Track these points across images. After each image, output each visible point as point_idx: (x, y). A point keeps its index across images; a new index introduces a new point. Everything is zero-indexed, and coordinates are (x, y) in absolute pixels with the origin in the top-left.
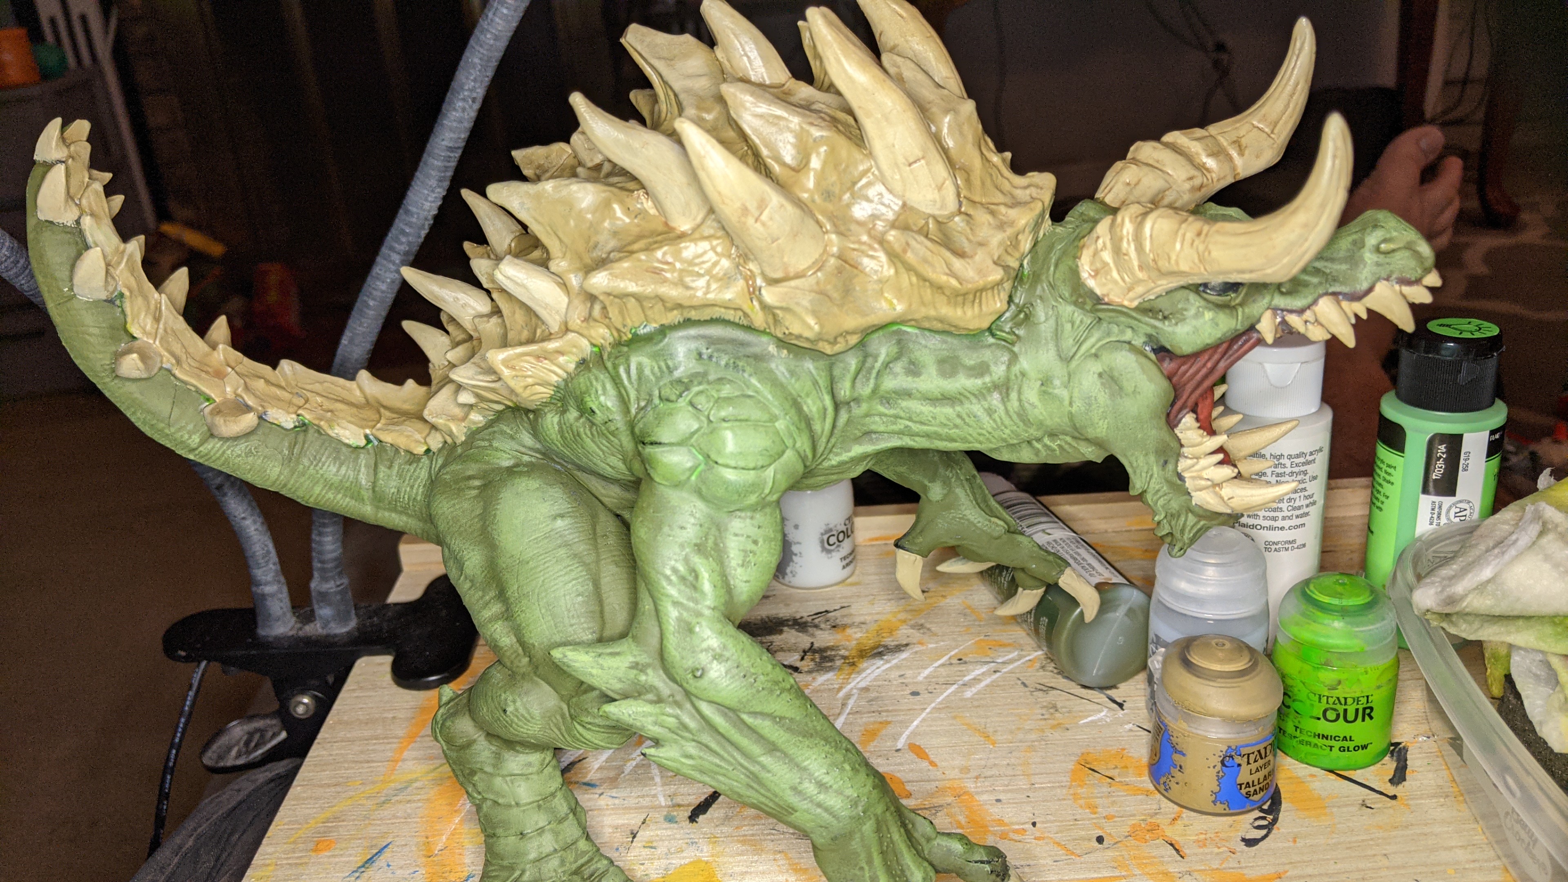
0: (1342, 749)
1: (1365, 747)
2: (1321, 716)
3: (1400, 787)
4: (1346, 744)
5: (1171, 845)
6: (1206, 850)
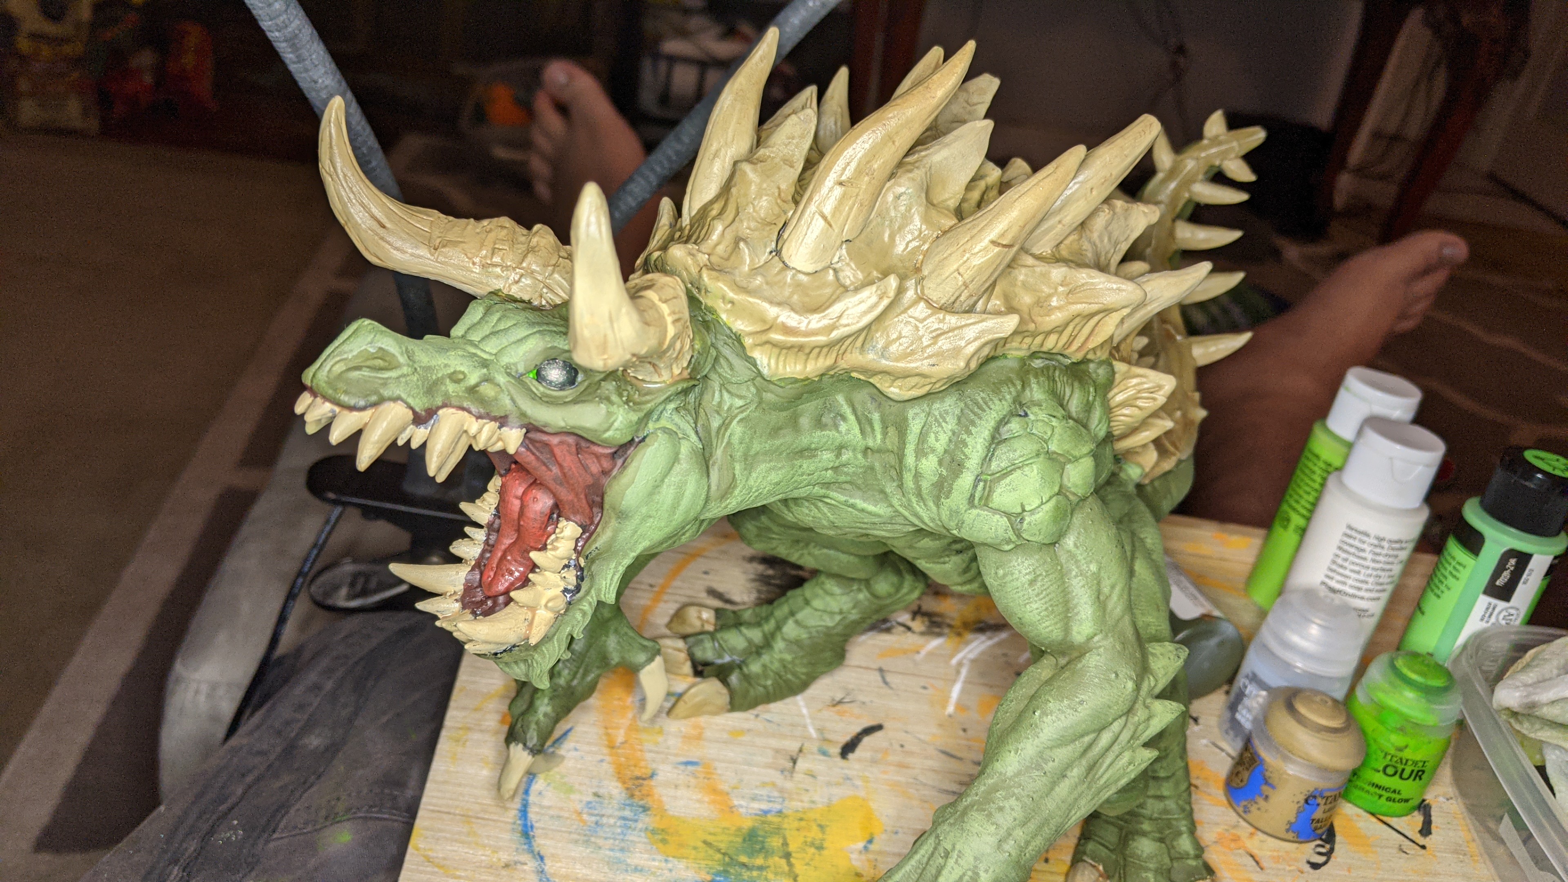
0: (1389, 799)
1: (1407, 801)
2: (1381, 768)
3: (1428, 839)
4: (1393, 796)
5: (1252, 856)
6: (1280, 867)
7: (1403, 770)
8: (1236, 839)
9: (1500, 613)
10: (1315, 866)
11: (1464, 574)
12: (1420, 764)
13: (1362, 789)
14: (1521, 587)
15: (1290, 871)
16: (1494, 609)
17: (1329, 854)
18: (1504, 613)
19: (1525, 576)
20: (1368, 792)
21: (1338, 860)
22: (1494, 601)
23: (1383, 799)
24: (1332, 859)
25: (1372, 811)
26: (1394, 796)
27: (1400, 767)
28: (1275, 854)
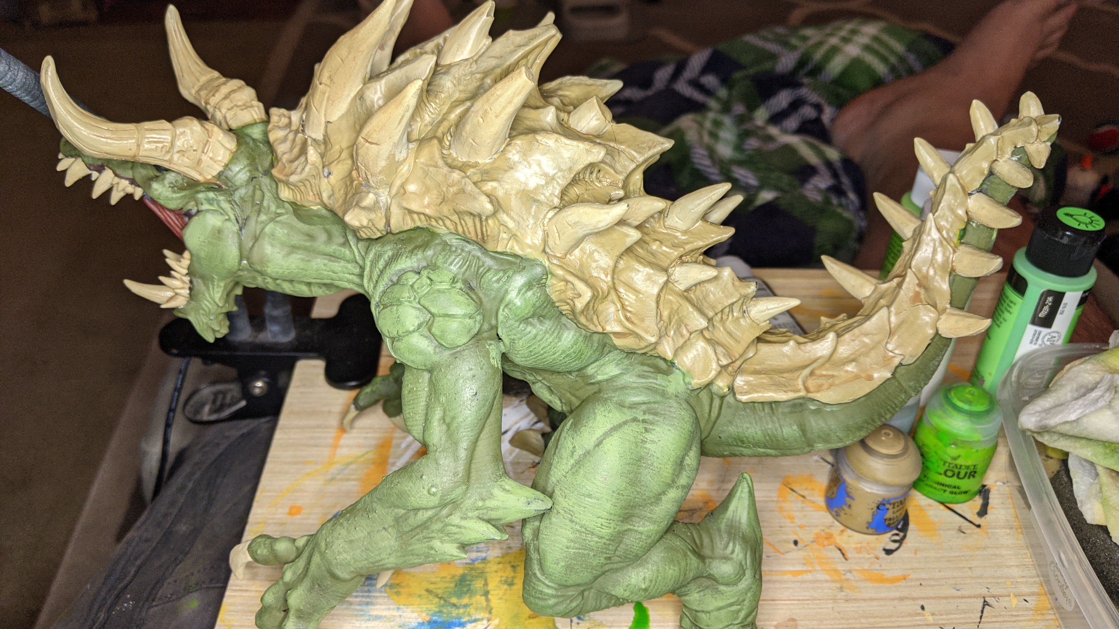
0: (951, 493)
2: (942, 472)
3: (983, 519)
5: (840, 550)
6: (861, 555)
7: (959, 473)
8: (829, 537)
9: (1044, 337)
10: (889, 552)
11: (1015, 310)
12: (972, 468)
13: (931, 486)
14: (1059, 318)
15: (868, 558)
16: (1039, 334)
17: (900, 542)
18: (1048, 337)
19: (1061, 309)
20: (935, 488)
21: (909, 545)
22: (1039, 329)
23: (947, 493)
24: (904, 545)
25: (941, 500)
26: (955, 490)
27: (956, 471)
28: (859, 545)
